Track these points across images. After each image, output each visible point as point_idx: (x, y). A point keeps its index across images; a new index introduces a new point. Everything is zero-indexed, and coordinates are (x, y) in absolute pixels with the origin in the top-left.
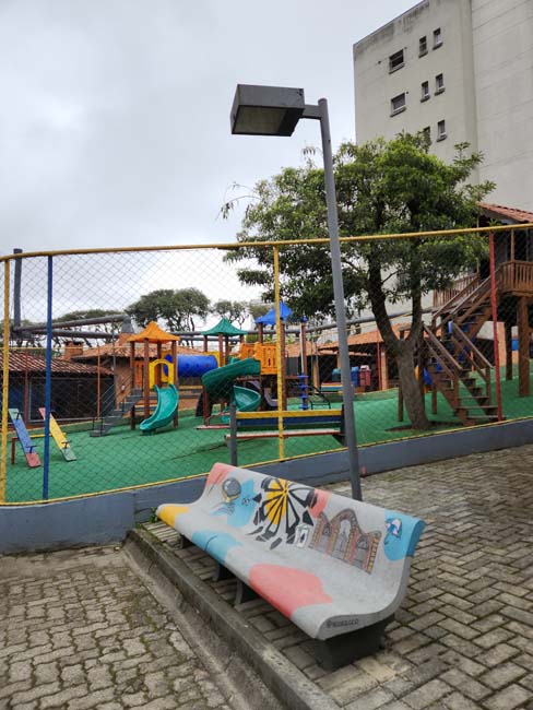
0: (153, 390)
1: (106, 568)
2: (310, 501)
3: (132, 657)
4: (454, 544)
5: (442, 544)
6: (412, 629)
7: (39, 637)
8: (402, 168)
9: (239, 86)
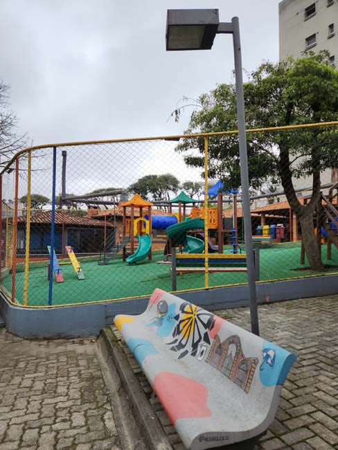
0: (136, 237)
1: (81, 354)
2: (210, 325)
3: (75, 428)
4: (332, 366)
5: (321, 365)
6: (283, 441)
7: (21, 403)
8: (306, 77)
9: (168, 11)
